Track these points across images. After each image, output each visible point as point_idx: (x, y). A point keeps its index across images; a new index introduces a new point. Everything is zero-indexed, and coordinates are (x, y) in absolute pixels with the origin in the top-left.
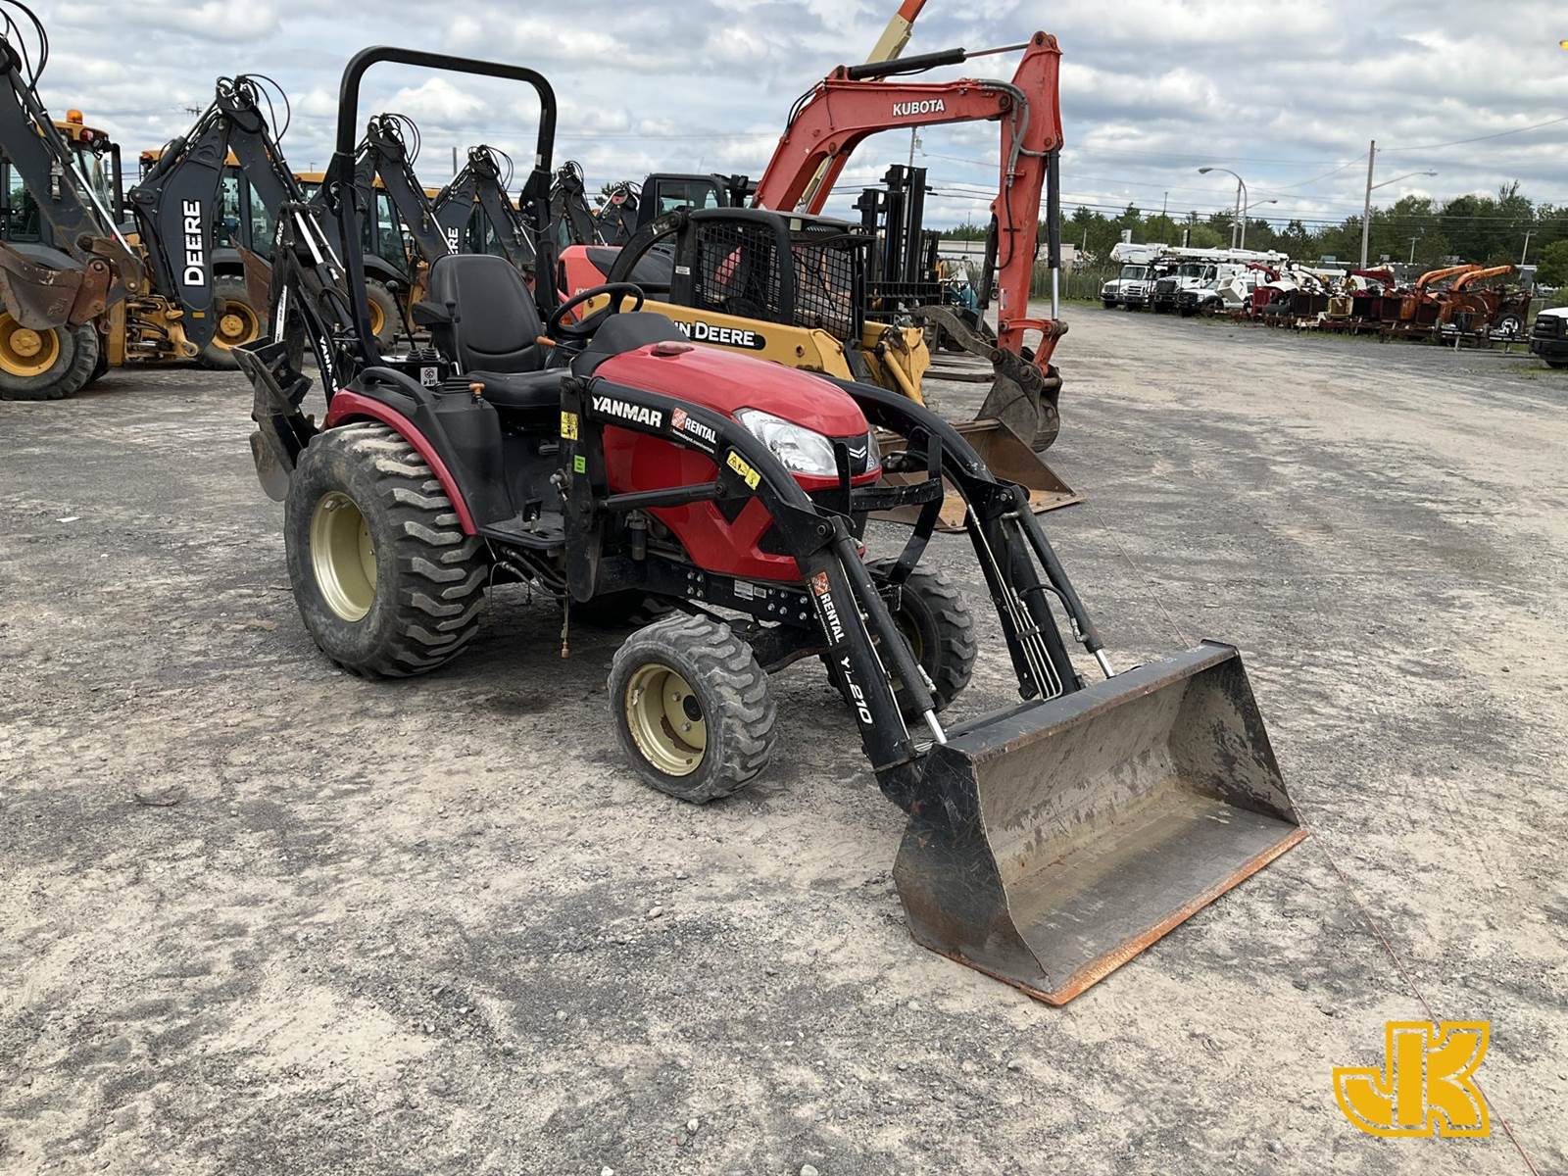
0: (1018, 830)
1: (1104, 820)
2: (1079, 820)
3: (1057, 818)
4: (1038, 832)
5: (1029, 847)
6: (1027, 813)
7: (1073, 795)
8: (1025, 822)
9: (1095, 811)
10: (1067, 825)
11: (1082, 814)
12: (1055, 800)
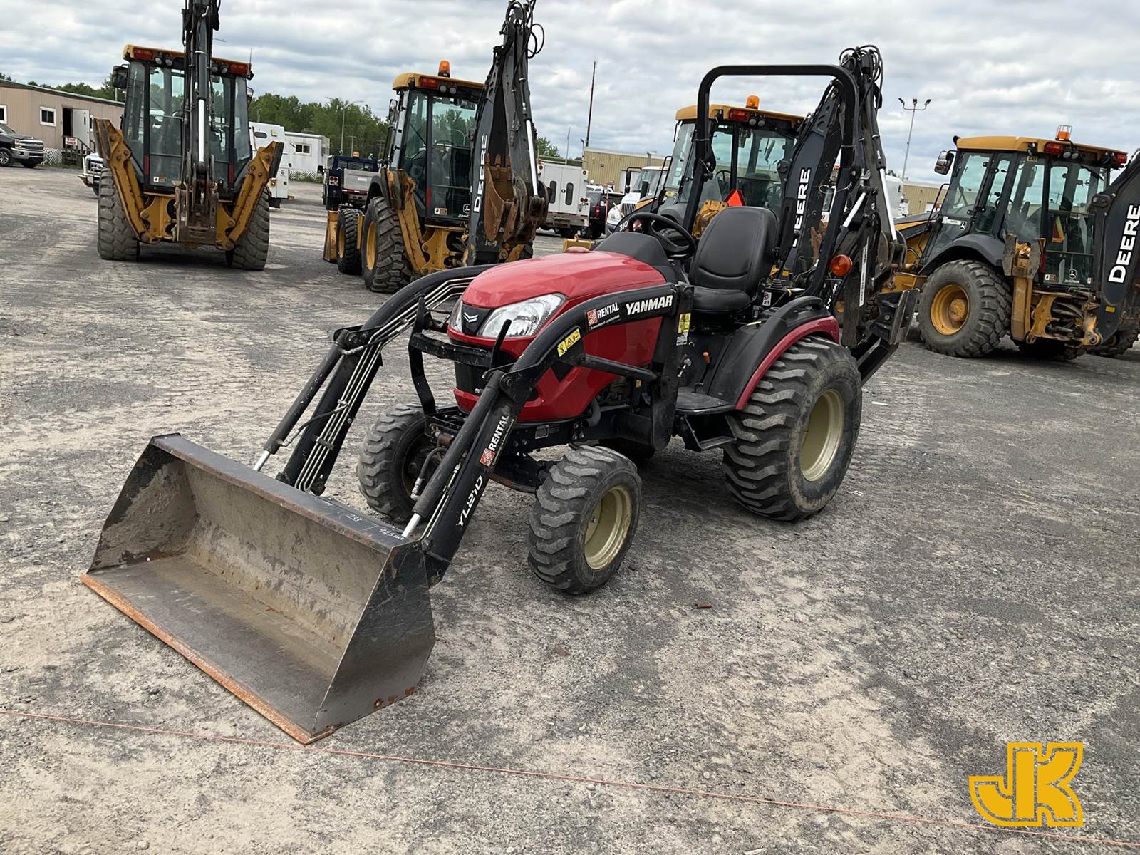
0: (270, 568)
1: (331, 629)
2: (312, 607)
3: (299, 589)
4: (281, 583)
5: (268, 583)
6: (283, 564)
7: (319, 588)
8: (278, 569)
9: (328, 617)
10: (302, 600)
11: (318, 607)
12: (307, 577)
